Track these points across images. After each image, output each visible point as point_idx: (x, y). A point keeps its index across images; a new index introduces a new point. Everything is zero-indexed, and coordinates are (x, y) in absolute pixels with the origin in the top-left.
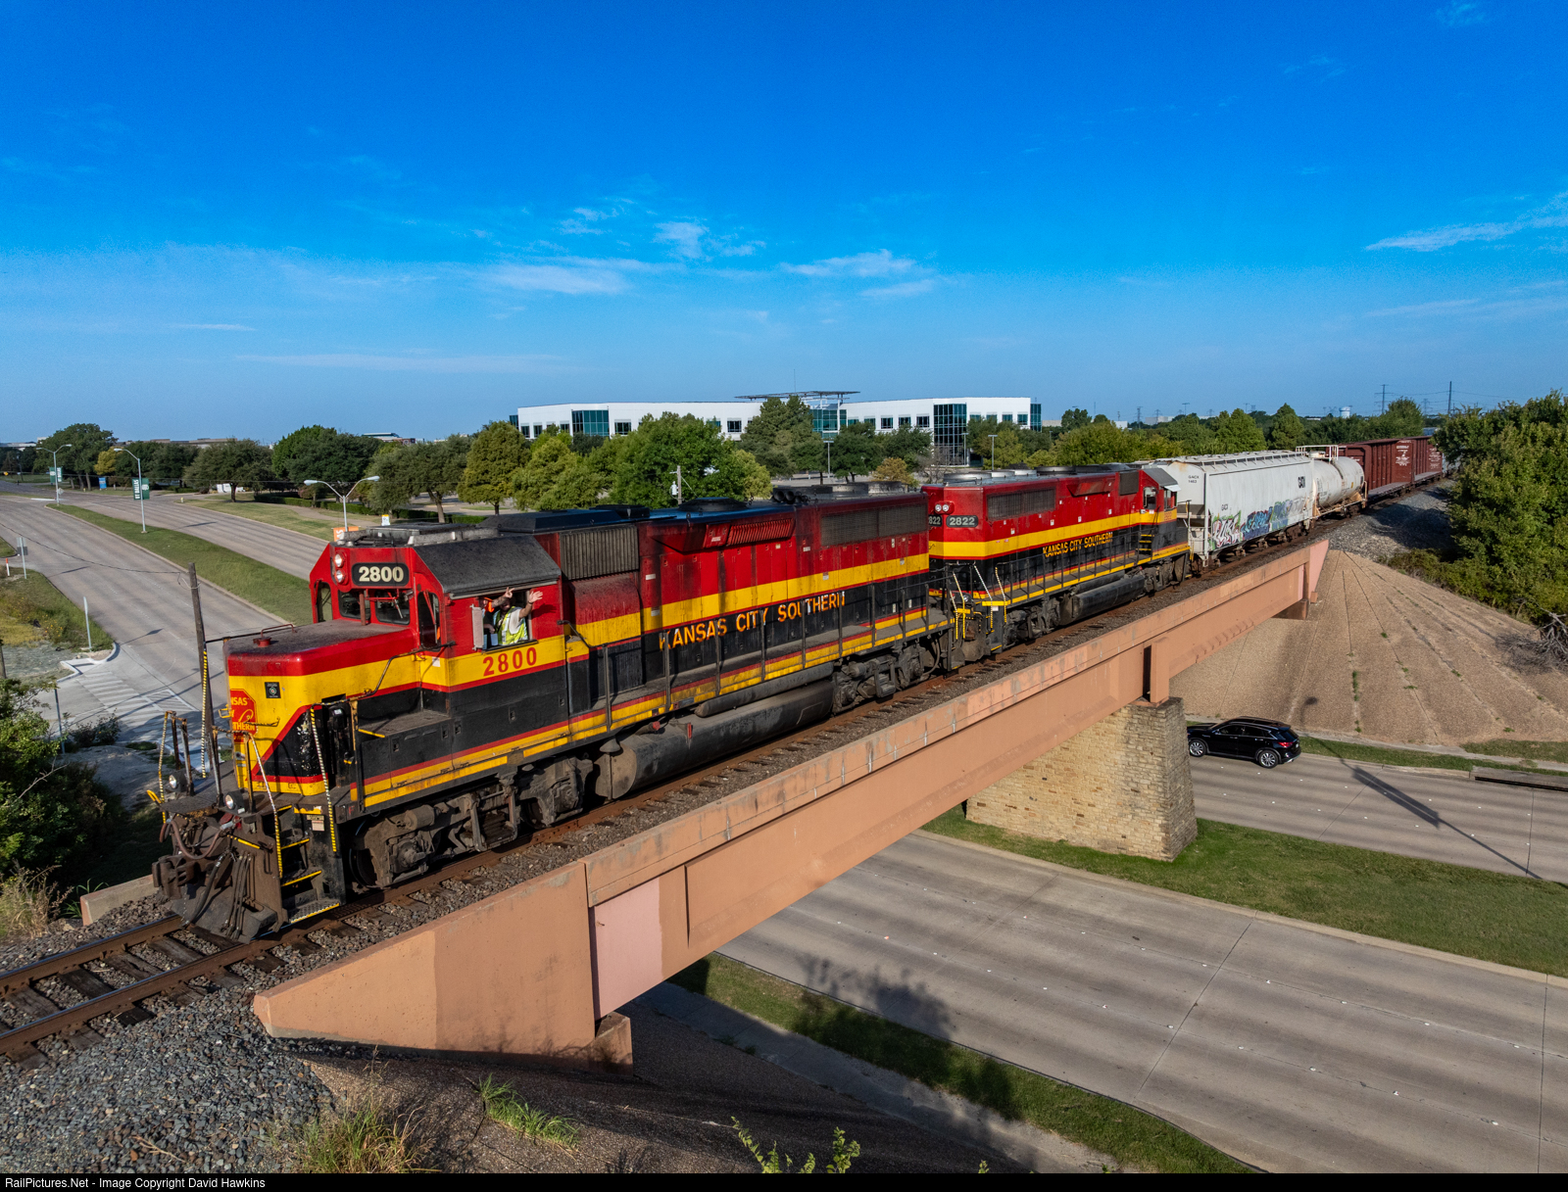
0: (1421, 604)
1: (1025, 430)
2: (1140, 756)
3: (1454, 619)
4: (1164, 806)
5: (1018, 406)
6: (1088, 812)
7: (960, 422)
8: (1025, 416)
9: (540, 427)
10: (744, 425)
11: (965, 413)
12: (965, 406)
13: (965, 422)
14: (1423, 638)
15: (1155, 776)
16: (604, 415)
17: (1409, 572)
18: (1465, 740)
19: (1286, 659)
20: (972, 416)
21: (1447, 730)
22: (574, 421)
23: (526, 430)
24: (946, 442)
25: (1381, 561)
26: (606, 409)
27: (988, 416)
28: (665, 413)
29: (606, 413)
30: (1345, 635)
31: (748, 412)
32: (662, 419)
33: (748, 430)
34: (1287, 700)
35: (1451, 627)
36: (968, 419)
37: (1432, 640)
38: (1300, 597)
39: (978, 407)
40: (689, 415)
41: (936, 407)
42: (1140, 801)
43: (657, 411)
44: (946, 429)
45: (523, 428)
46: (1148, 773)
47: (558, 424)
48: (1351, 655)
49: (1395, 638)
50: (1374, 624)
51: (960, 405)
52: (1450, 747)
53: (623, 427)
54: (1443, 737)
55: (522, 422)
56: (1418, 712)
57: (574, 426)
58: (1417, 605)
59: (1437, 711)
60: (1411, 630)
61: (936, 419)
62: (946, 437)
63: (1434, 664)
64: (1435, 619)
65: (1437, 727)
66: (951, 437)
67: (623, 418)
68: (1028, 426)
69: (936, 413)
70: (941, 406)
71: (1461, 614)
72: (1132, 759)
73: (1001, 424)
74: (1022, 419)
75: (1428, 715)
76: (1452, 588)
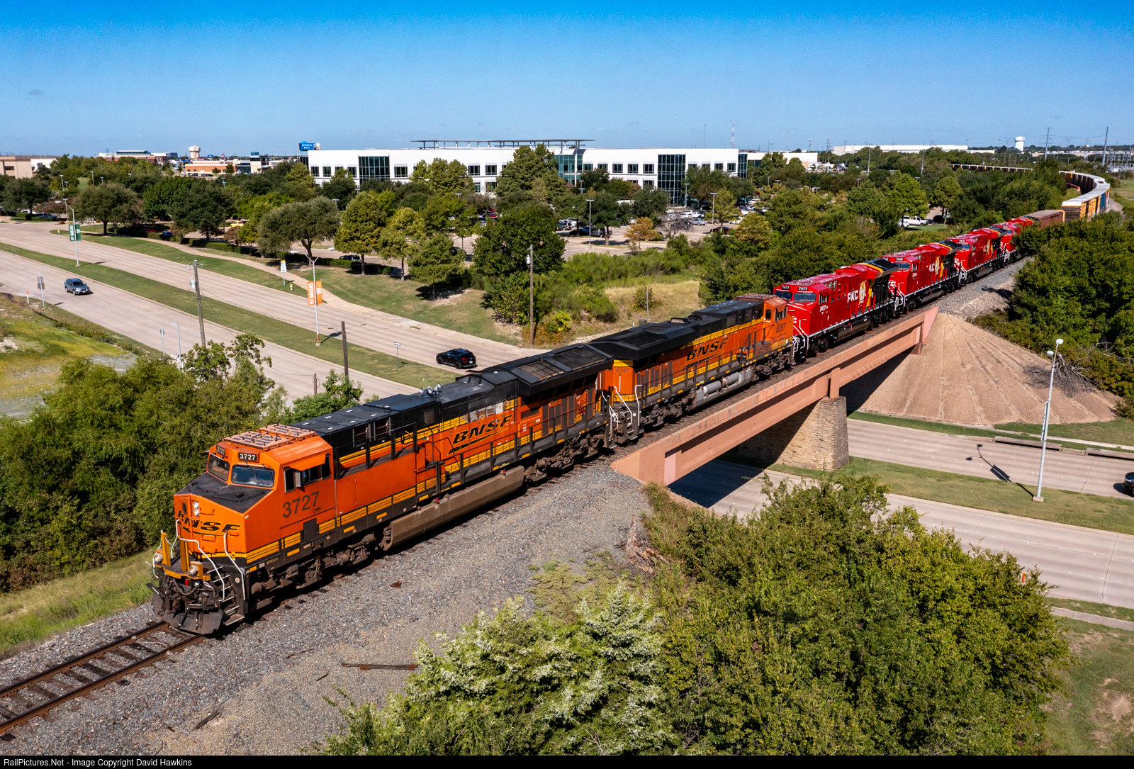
0: (986, 347)
1: (733, 178)
2: (824, 423)
3: (1003, 356)
4: (834, 446)
5: (728, 156)
6: (798, 450)
7: (680, 170)
8: (734, 165)
9: (329, 168)
10: (499, 169)
11: (684, 162)
12: (684, 156)
13: (684, 170)
14: (984, 367)
15: (830, 433)
16: (386, 160)
17: (983, 327)
18: (997, 423)
19: (907, 377)
20: (690, 165)
21: (988, 418)
22: (360, 165)
23: (315, 170)
24: (668, 186)
25: (968, 320)
26: (387, 155)
27: (704, 165)
28: (436, 160)
29: (387, 159)
30: (941, 364)
31: (502, 157)
32: (433, 164)
33: (503, 173)
34: (905, 400)
35: (1000, 360)
36: (687, 168)
37: (988, 368)
38: (917, 341)
39: (696, 157)
40: (455, 160)
41: (660, 156)
42: (823, 444)
43: (429, 157)
44: (668, 176)
45: (313, 168)
46: (827, 432)
47: (345, 168)
48: (943, 376)
49: (969, 367)
50: (958, 358)
51: (681, 156)
52: (989, 427)
53: (401, 171)
54: (985, 421)
55: (312, 163)
56: (974, 407)
57: (360, 169)
58: (983, 347)
59: (984, 407)
60: (978, 362)
61: (659, 167)
62: (668, 183)
63: (987, 382)
64: (993, 356)
65: (983, 416)
66: (672, 183)
67: (401, 164)
68: (735, 174)
69: (660, 162)
70: (664, 156)
71: (1008, 353)
72: (820, 425)
73: (714, 173)
74: (731, 167)
75: (979, 409)
76: (1006, 337)
